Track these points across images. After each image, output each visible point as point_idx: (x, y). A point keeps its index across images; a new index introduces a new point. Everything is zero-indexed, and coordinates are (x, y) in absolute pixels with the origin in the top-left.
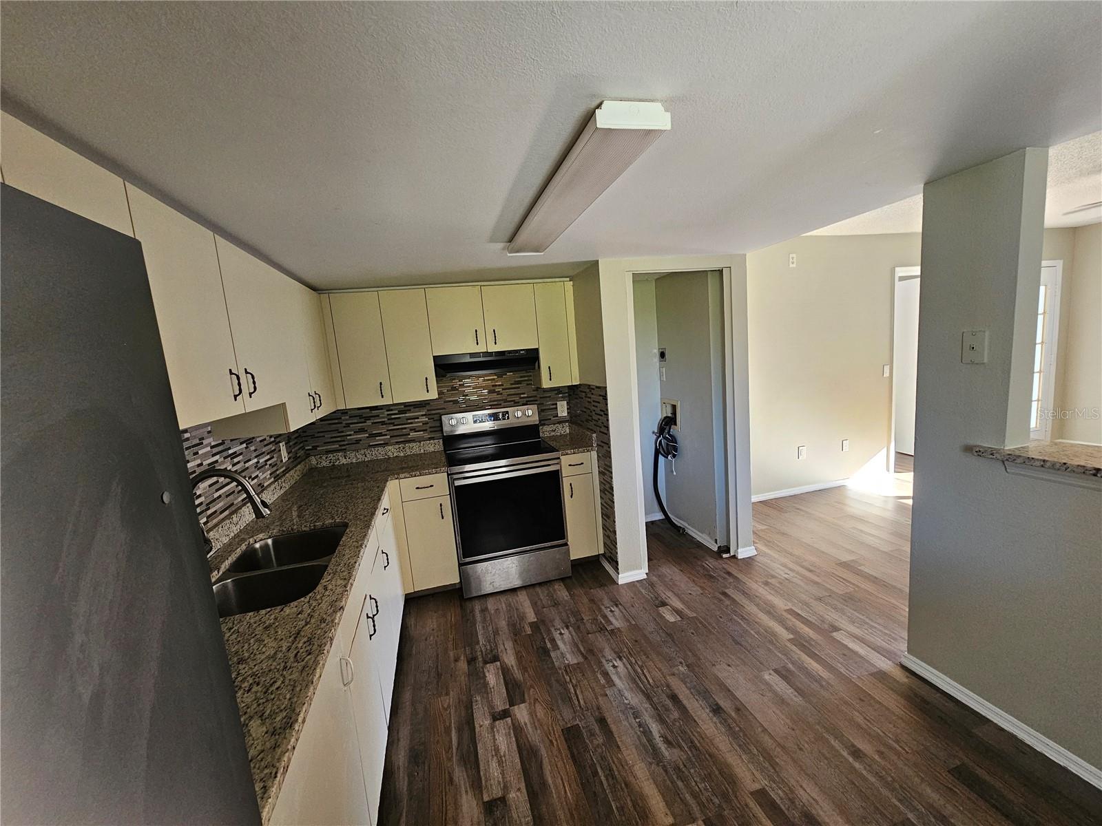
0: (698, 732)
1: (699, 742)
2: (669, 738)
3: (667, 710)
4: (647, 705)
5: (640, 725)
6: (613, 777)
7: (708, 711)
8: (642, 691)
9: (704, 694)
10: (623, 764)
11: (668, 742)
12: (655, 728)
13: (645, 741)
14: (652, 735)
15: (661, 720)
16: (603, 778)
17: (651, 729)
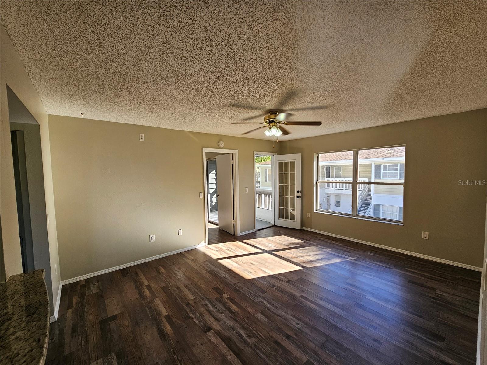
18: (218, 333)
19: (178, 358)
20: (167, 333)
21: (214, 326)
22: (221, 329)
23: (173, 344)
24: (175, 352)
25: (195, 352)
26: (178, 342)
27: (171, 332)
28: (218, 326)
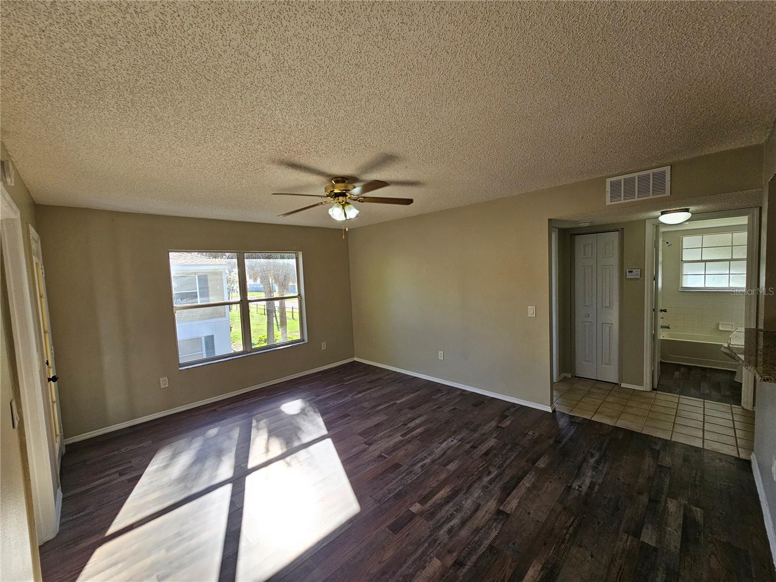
18: (501, 501)
19: (567, 533)
20: (542, 569)
21: (493, 508)
22: (493, 499)
23: (553, 550)
24: (561, 541)
25: (544, 517)
26: (545, 544)
27: (537, 563)
28: (489, 504)
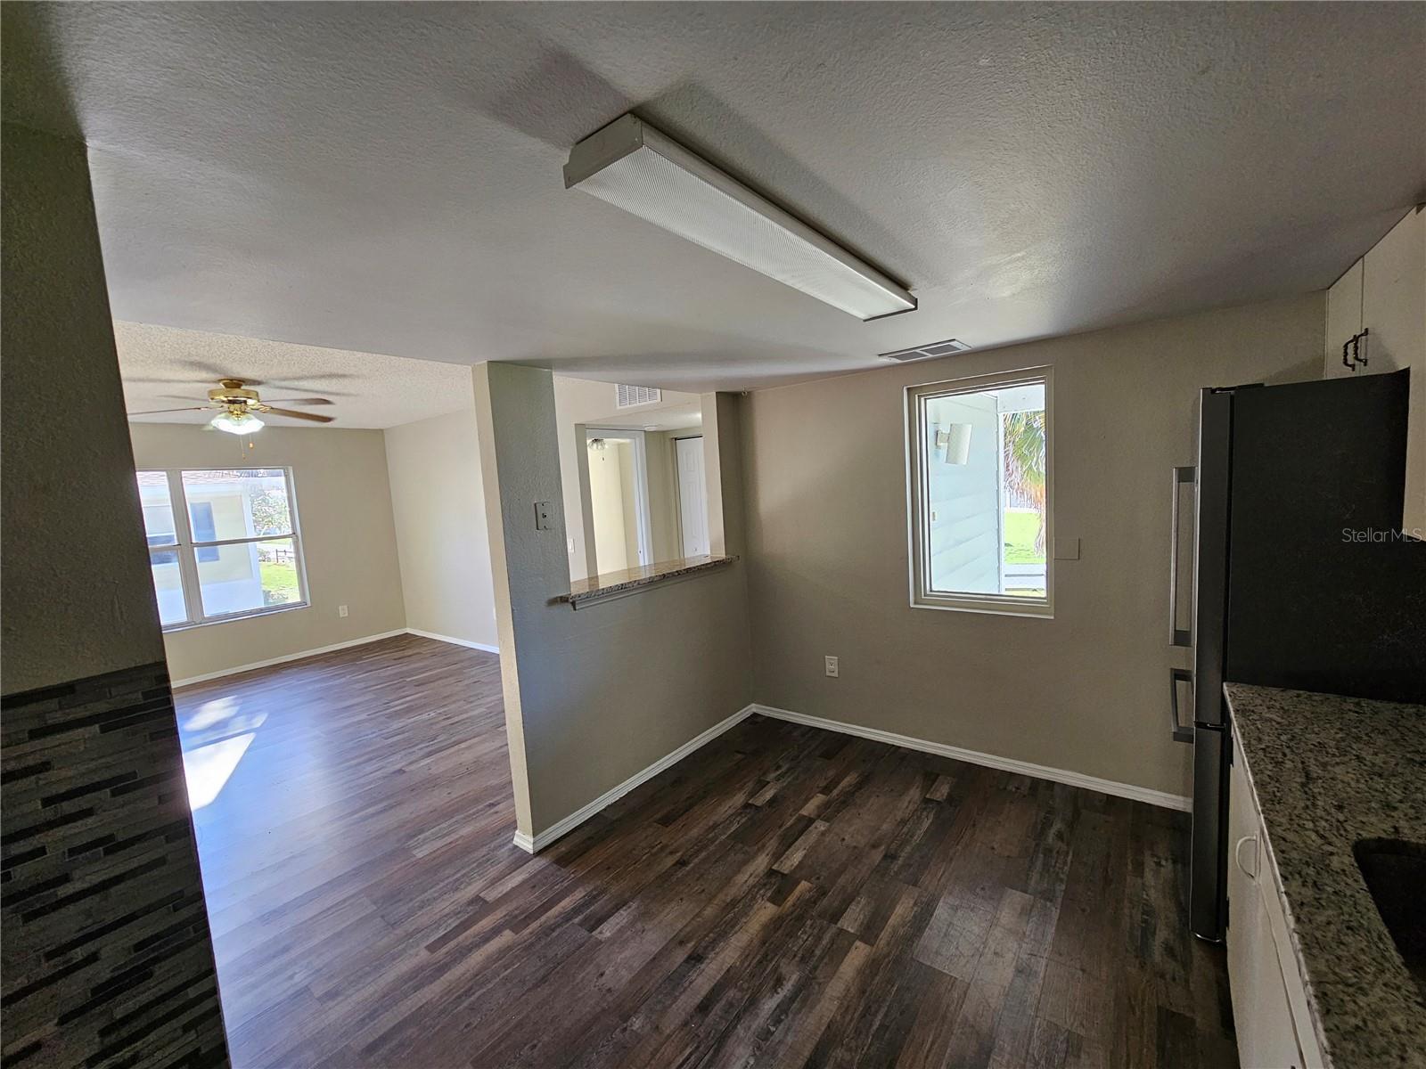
0: (742, 963)
1: (754, 958)
2: (772, 983)
3: (731, 1005)
4: (740, 1030)
5: (778, 1022)
6: (867, 1008)
7: (703, 966)
8: (717, 1051)
9: (676, 981)
10: (845, 1009)
11: (779, 982)
12: (769, 1004)
13: (795, 1005)
14: (782, 1001)
15: (753, 1002)
16: (879, 1017)
17: (775, 1006)
